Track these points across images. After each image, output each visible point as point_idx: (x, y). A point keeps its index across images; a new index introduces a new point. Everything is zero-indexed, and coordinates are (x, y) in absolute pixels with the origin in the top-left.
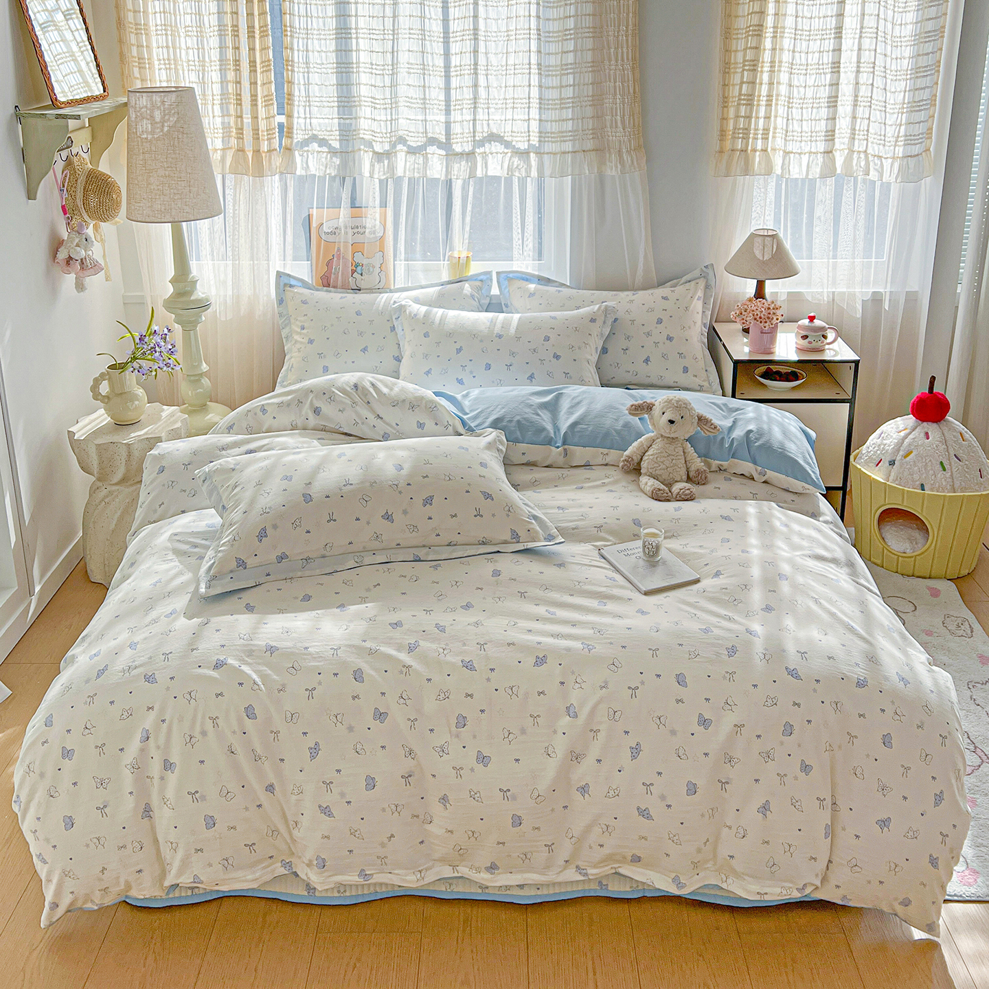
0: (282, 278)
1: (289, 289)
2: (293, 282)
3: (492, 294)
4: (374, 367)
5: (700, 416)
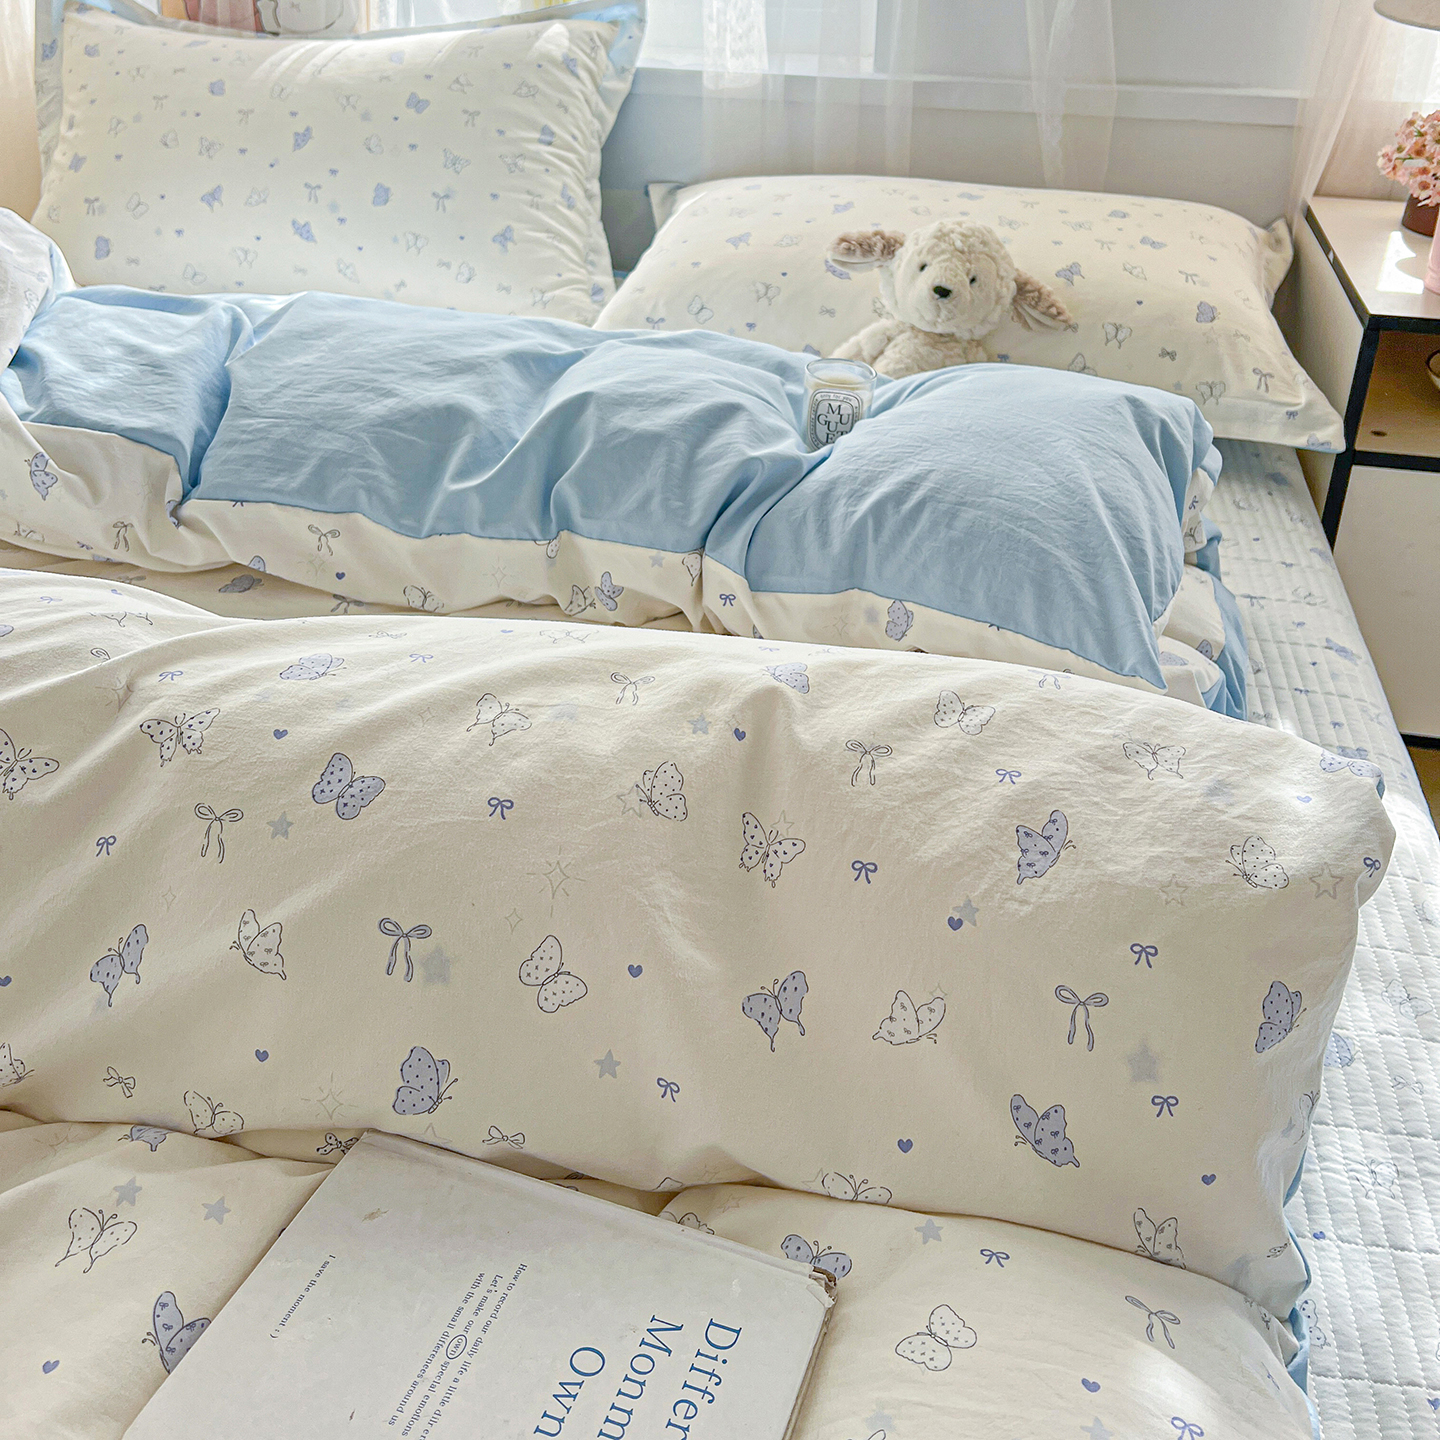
4: (240, 253)
5: (1022, 280)
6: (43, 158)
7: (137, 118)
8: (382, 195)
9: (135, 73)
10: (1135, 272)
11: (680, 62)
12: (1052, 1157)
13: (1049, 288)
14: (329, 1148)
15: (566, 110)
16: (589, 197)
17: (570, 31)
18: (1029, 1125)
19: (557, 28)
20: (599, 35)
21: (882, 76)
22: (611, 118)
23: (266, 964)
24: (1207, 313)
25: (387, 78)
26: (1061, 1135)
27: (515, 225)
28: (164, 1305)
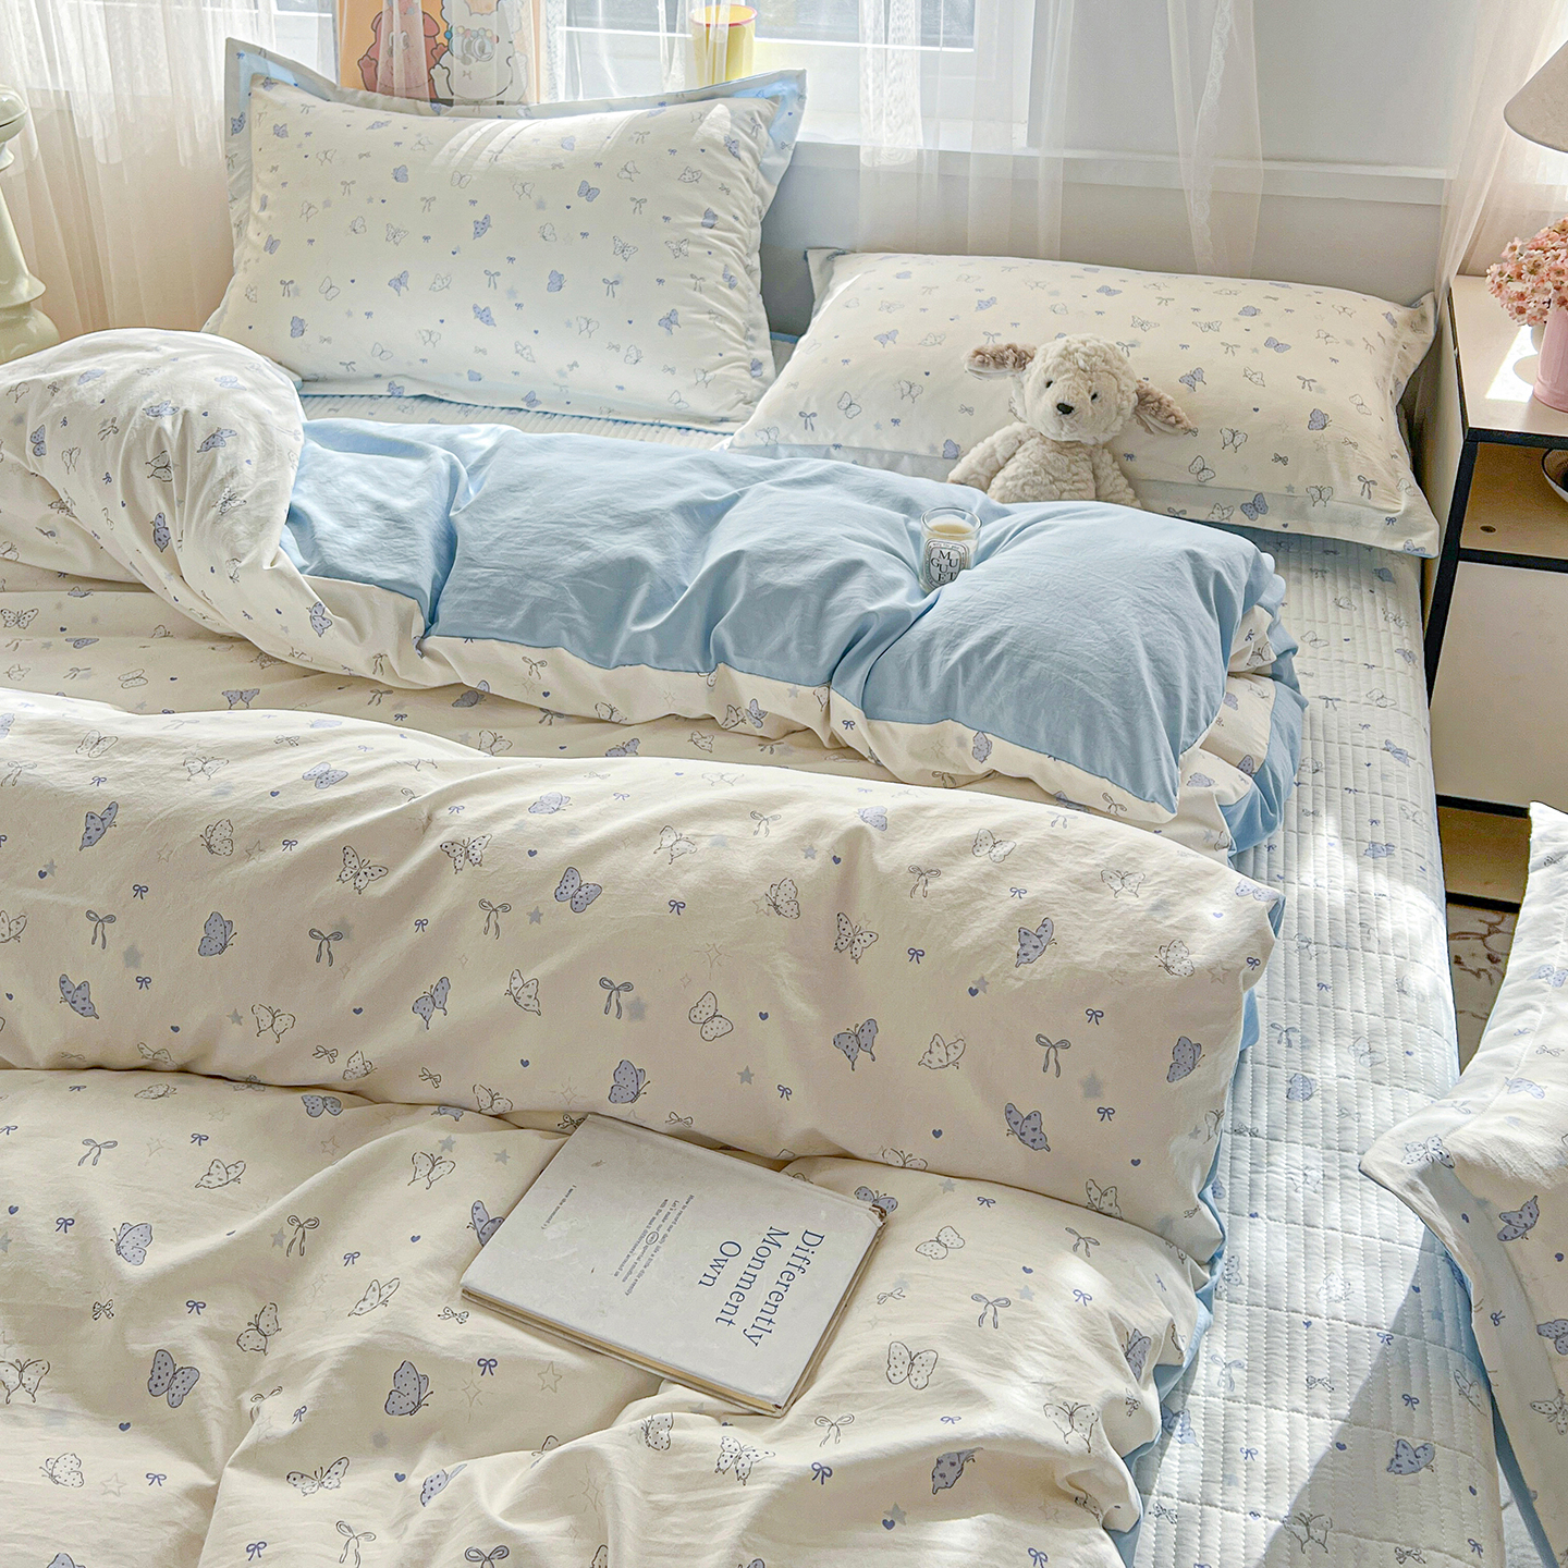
0: (244, 60)
2: (275, 72)
3: (797, 139)
4: (424, 334)
5: (1142, 391)
6: (234, 230)
7: (327, 204)
8: (557, 282)
9: (322, 157)
10: (1255, 378)
11: (839, 137)
12: (1031, 1144)
13: (1169, 397)
14: (566, 1124)
15: (728, 192)
16: (749, 271)
17: (732, 113)
18: (1016, 1123)
19: (720, 109)
20: (759, 113)
21: (1034, 152)
22: (771, 192)
23: (527, 1005)
24: (1319, 420)
25: (560, 166)
26: (1038, 1131)
27: (679, 309)
28: (477, 1208)
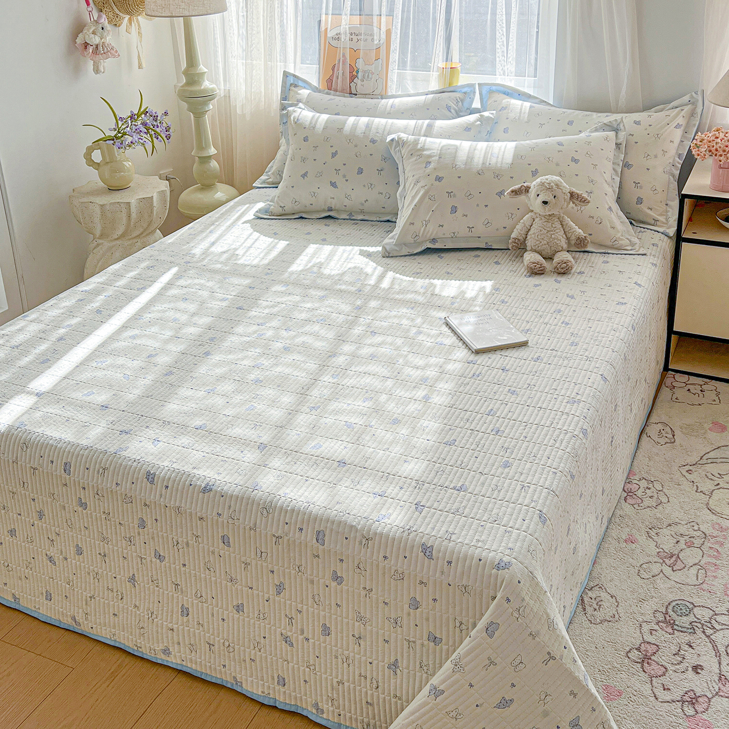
0: (289, 78)
1: (293, 88)
2: (298, 82)
3: (472, 106)
5: (571, 192)
20: (459, 98)
